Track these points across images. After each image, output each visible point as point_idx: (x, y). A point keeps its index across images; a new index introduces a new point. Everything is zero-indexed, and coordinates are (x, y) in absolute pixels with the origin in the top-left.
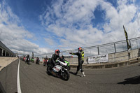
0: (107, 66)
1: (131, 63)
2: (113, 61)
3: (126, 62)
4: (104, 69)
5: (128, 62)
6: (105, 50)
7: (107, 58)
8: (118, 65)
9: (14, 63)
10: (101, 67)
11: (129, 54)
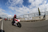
1: (41, 20)
3: (39, 20)
7: (32, 18)
8: (36, 21)
10: (30, 21)
11: (40, 17)
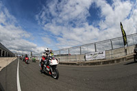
0: (105, 63)
1: (128, 59)
2: (110, 57)
3: (123, 58)
4: (101, 65)
5: (125, 58)
6: (101, 47)
7: (104, 55)
8: (115, 62)
9: (14, 63)
10: (99, 63)
11: (126, 50)
